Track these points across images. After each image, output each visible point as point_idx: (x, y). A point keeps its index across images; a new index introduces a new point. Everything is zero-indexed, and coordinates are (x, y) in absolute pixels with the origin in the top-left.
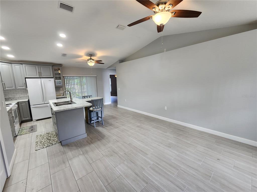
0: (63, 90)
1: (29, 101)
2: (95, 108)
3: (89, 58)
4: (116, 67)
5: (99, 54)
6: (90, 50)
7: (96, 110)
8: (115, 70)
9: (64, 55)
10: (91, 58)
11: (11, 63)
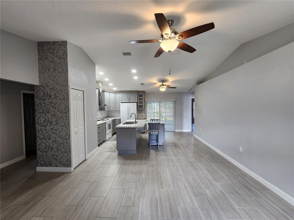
0: (144, 113)
1: (120, 119)
2: (152, 131)
3: (162, 83)
4: (194, 90)
5: (171, 80)
6: (161, 77)
7: (152, 133)
8: (193, 93)
9: (142, 84)
10: (163, 84)
11: (115, 93)
